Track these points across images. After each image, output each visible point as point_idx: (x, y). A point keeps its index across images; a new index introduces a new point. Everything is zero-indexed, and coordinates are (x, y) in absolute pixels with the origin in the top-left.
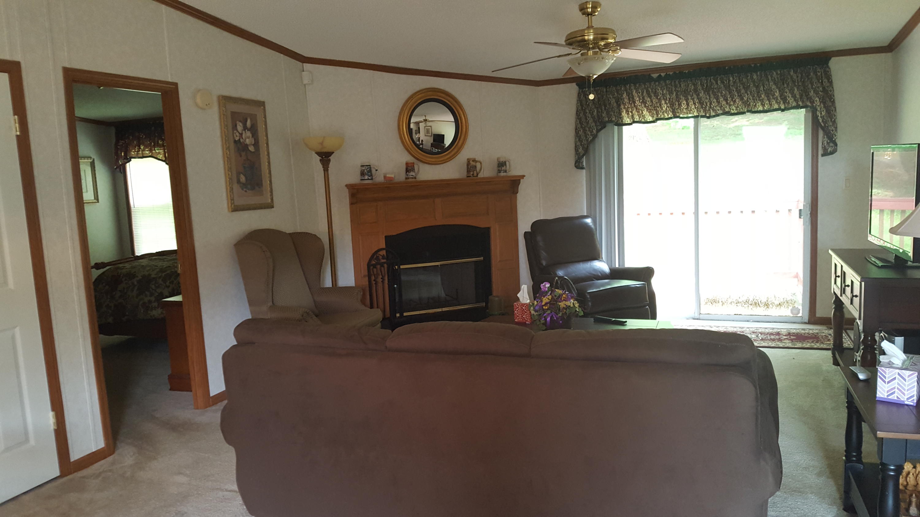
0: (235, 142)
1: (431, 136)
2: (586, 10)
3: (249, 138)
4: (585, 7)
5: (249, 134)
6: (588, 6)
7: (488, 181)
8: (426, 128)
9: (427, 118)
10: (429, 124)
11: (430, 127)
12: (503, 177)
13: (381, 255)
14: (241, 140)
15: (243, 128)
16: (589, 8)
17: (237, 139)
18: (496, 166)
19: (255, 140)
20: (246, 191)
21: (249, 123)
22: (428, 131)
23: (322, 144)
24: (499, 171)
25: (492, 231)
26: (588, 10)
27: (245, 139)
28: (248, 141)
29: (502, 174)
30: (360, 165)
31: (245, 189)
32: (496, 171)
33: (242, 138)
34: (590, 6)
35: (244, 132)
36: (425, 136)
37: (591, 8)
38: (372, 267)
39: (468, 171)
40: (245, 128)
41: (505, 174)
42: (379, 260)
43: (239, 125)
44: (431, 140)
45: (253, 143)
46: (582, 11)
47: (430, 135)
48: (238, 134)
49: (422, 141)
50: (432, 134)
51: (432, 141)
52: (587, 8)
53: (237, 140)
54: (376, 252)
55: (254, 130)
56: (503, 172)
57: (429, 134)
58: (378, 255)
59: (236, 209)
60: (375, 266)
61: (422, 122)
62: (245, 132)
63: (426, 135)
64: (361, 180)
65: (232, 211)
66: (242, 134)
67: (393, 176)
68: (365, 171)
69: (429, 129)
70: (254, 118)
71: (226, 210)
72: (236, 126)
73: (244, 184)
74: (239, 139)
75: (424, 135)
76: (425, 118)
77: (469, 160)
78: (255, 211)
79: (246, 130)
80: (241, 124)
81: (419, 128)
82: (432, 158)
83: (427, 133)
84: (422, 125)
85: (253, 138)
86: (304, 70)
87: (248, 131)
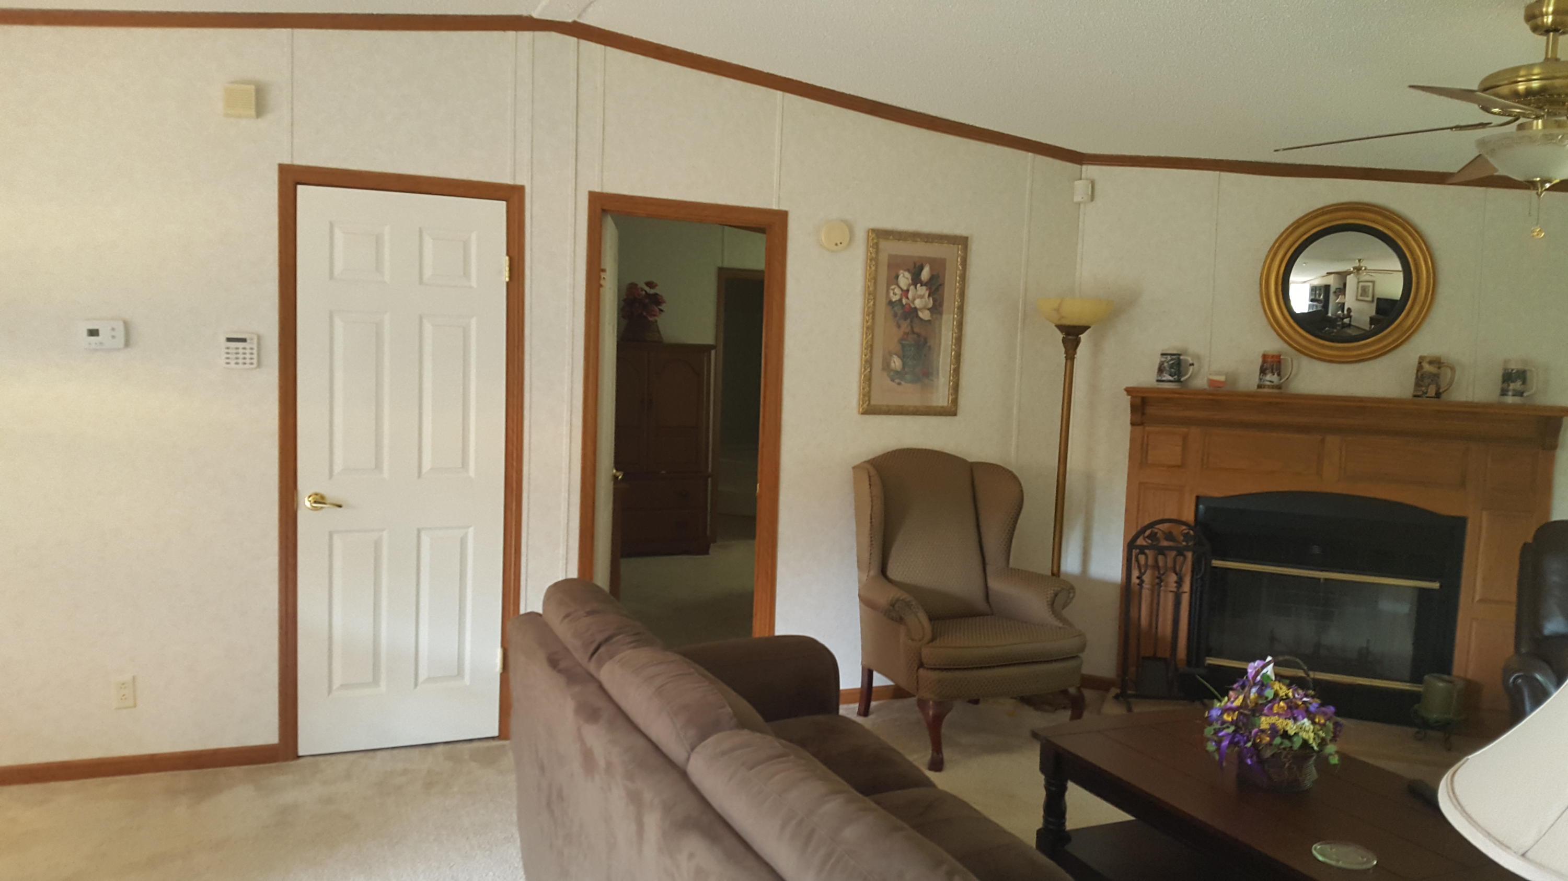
0: (891, 303)
1: (1373, 301)
2: (1539, 21)
3: (922, 297)
4: (1537, 12)
5: (922, 290)
6: (1544, 10)
7: (1473, 411)
8: (1361, 284)
9: (1362, 265)
10: (1364, 276)
11: (1370, 284)
12: (1514, 406)
13: (1160, 530)
14: (904, 301)
15: (910, 281)
16: (1547, 14)
17: (895, 298)
18: (1500, 378)
19: (935, 301)
20: (899, 384)
21: (925, 274)
22: (1364, 291)
23: (1058, 310)
24: (1504, 393)
25: (1470, 527)
26: (1545, 20)
27: (914, 300)
28: (918, 303)
29: (1510, 399)
30: (1160, 352)
31: (897, 381)
32: (1498, 392)
33: (907, 298)
34: (1551, 9)
35: (912, 287)
36: (1357, 300)
37: (1554, 13)
38: (1135, 552)
39: (1418, 384)
40: (916, 280)
41: (1517, 400)
42: (1158, 540)
43: (904, 276)
44: (1371, 310)
45: (930, 305)
46: (1530, 23)
47: (1370, 299)
48: (897, 291)
49: (1349, 310)
50: (1373, 297)
51: (1373, 313)
52: (1542, 15)
53: (894, 300)
54: (1152, 525)
55: (935, 286)
56: (1514, 395)
57: (1368, 296)
58: (1156, 531)
59: (870, 409)
60: (1142, 550)
61: (1349, 273)
62: (916, 288)
63: (1360, 298)
64: (1158, 381)
65: (863, 413)
66: (908, 291)
67: (1222, 378)
68: (1166, 364)
69: (1369, 286)
70: (938, 266)
71: (855, 411)
72: (897, 277)
73: (897, 372)
74: (900, 300)
75: (1354, 298)
76: (1357, 265)
77: (1421, 360)
78: (917, 417)
79: (919, 285)
80: (907, 275)
81: (1345, 285)
82: (1331, 348)
83: (1361, 296)
84: (1351, 280)
85: (931, 299)
86: (1083, 176)
87: (921, 285)
